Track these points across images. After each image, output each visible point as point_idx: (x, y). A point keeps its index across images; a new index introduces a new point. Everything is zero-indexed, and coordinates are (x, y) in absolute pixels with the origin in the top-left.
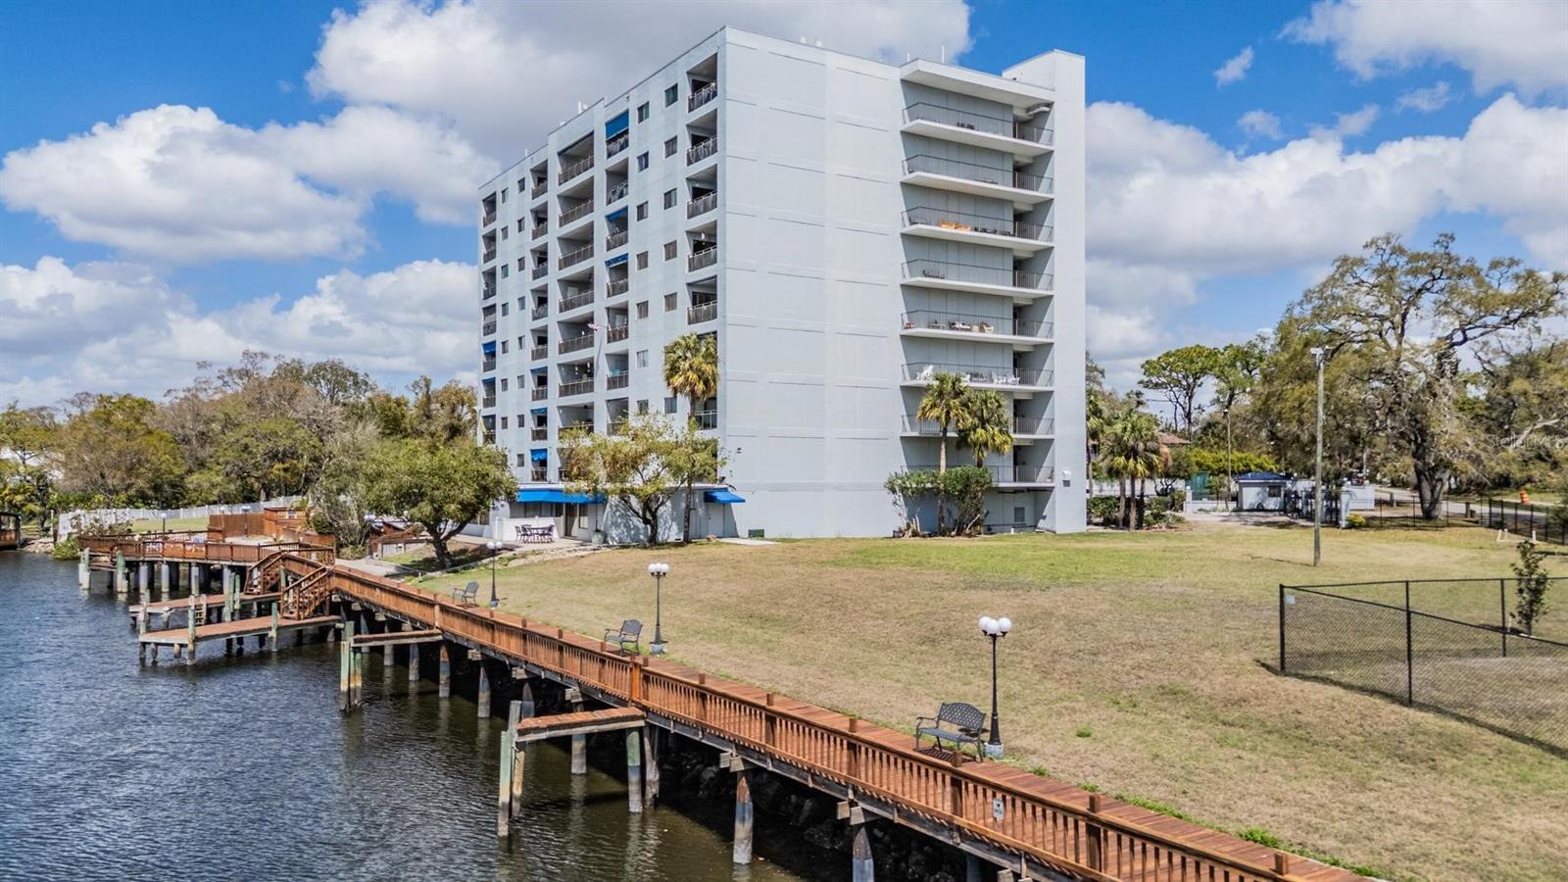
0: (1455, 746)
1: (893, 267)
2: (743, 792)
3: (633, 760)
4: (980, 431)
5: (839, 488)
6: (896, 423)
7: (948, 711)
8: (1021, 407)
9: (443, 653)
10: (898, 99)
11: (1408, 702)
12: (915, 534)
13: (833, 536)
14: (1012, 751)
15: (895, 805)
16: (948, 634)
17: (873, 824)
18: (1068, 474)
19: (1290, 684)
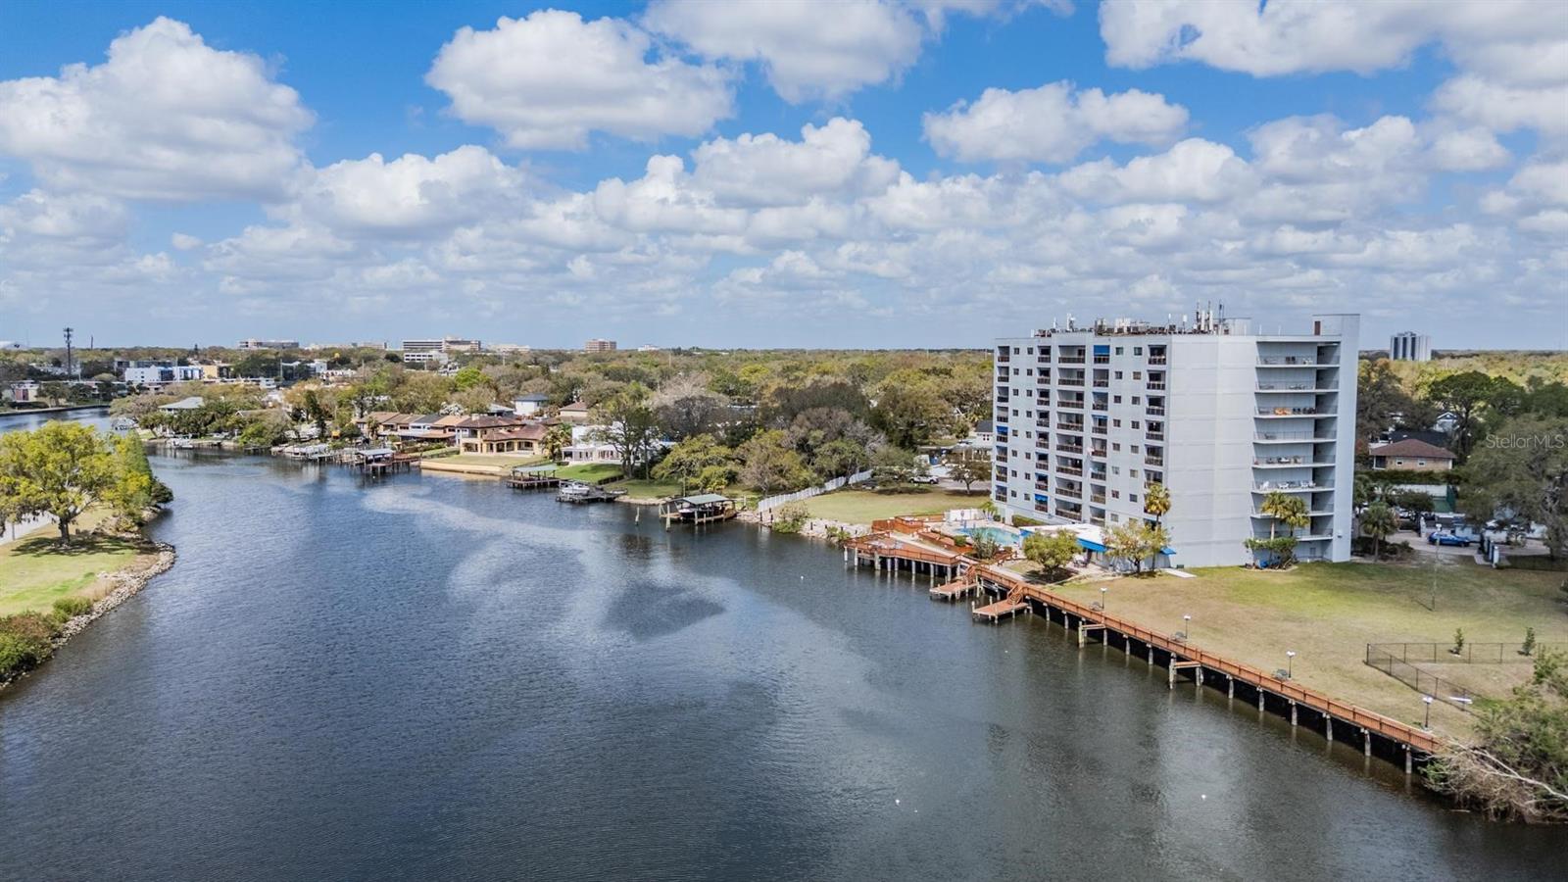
0: (1391, 685)
1: (1250, 434)
2: (1232, 684)
3: (1198, 674)
4: (1292, 517)
5: (1219, 543)
6: (1249, 510)
7: (1279, 671)
8: (1315, 497)
9: (1105, 633)
10: (1255, 352)
11: (1390, 674)
12: (1257, 568)
13: (1215, 565)
14: (1294, 680)
15: (1269, 688)
16: (1277, 642)
17: (1264, 692)
18: (1340, 533)
19: (1368, 668)
